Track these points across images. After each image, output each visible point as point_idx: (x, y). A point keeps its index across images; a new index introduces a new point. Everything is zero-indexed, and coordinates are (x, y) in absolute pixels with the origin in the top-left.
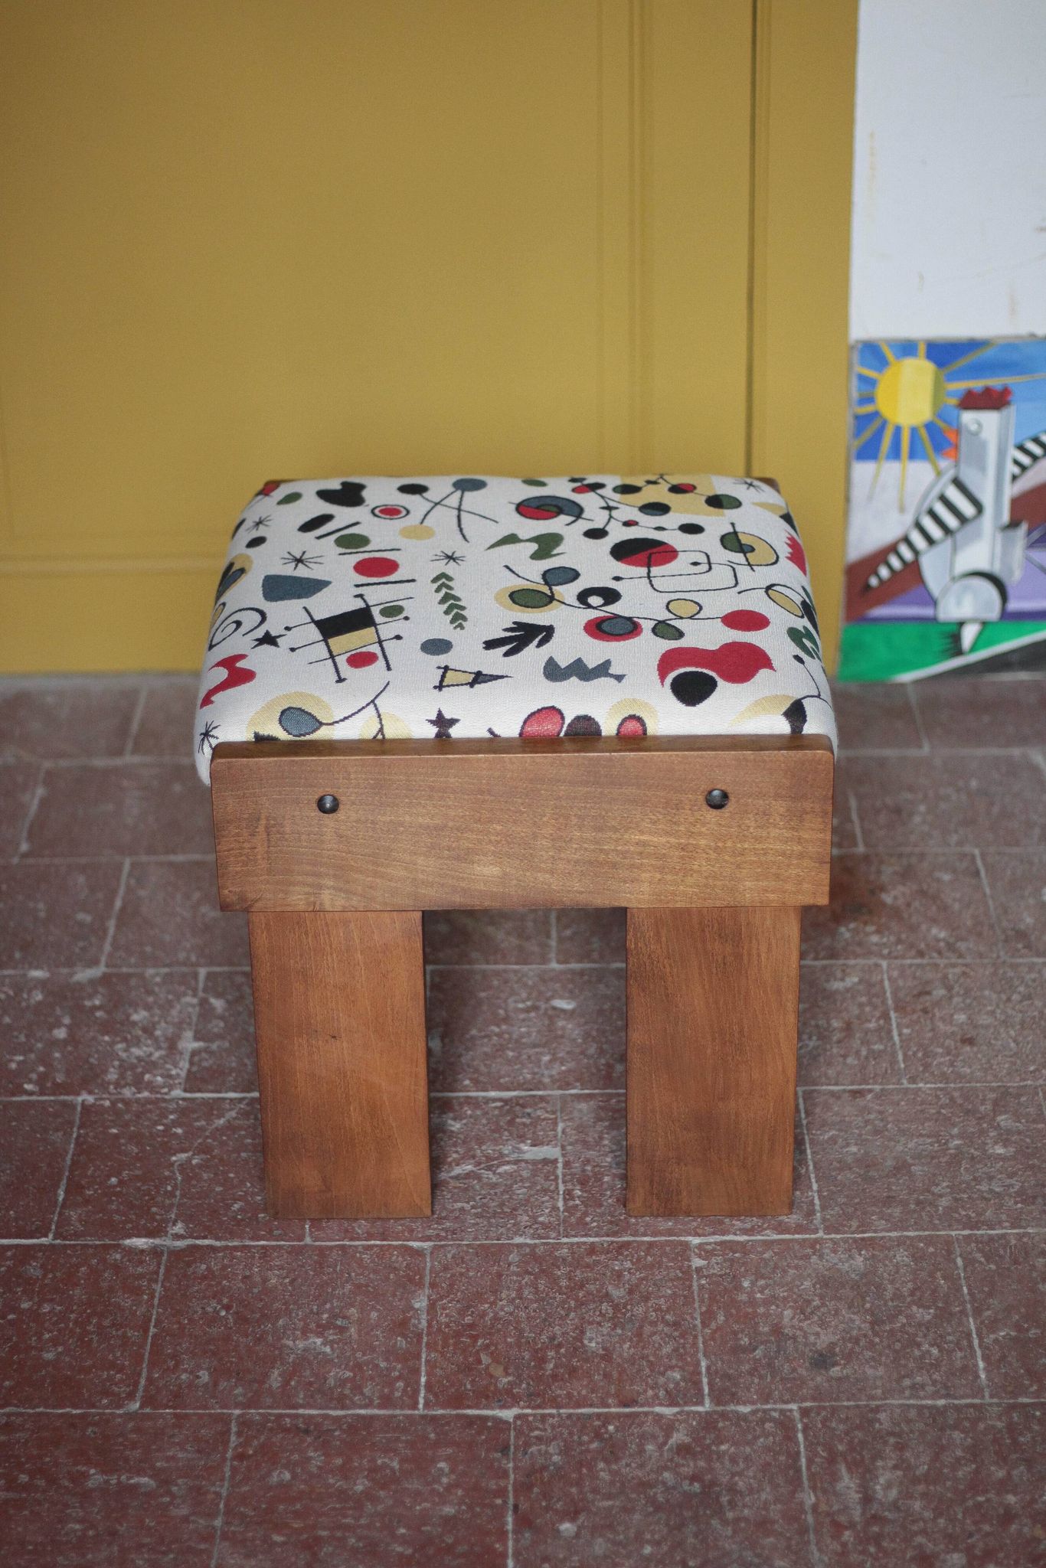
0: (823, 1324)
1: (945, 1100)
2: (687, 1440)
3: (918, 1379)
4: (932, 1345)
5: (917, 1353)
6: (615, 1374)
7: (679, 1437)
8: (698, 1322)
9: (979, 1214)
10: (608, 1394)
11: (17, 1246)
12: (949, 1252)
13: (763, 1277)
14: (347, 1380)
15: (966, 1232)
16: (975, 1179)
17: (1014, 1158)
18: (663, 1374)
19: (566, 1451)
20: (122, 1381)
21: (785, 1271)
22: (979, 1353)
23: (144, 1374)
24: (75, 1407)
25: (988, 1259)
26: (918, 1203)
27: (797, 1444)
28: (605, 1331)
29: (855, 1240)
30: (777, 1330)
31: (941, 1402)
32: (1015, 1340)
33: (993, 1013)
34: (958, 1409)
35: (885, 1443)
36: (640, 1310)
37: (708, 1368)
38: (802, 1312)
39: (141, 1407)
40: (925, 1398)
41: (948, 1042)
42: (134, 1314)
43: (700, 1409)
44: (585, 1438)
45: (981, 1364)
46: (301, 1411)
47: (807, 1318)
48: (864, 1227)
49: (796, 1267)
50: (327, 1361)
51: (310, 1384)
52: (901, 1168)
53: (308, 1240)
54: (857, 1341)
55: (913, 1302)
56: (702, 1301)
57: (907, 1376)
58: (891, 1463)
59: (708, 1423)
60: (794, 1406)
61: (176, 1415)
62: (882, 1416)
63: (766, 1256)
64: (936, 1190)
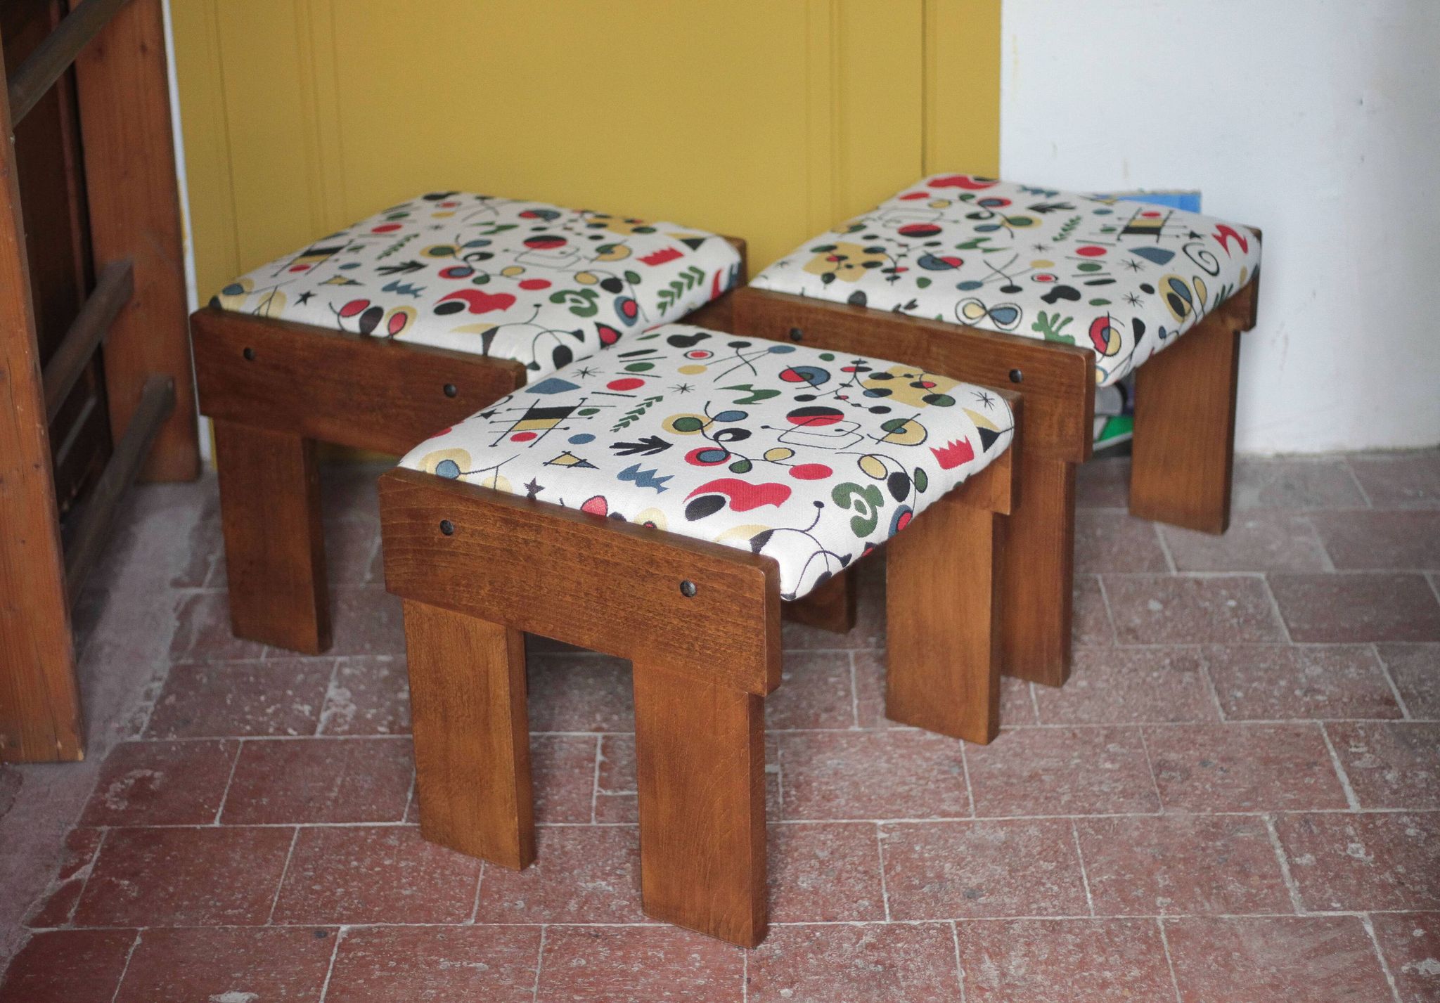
0: (973, 872)
1: (1068, 735)
2: (874, 941)
3: (1043, 904)
4: (1053, 884)
5: (1042, 889)
6: (821, 902)
7: (866, 939)
8: (882, 871)
9: (1092, 805)
10: (816, 914)
11: (379, 827)
12: (1068, 828)
13: (929, 844)
14: (626, 906)
15: (1082, 816)
16: (1089, 783)
17: (1119, 770)
18: (856, 902)
19: (785, 947)
20: (460, 907)
21: (947, 841)
22: (1088, 889)
23: (477, 902)
24: (427, 922)
25: (1097, 832)
26: (1046, 798)
27: (953, 941)
28: (813, 876)
29: (999, 822)
30: (940, 876)
31: (1059, 918)
32: (1116, 881)
33: (1107, 681)
34: (1071, 921)
35: (1017, 941)
36: (839, 864)
37: (889, 899)
38: (959, 865)
39: (476, 922)
40: (1047, 915)
41: (1072, 699)
42: (468, 867)
43: (882, 922)
44: (799, 940)
45: (1089, 896)
46: (592, 924)
47: (961, 868)
48: (1005, 812)
49: (955, 837)
50: (609, 896)
51: (599, 908)
52: (1034, 777)
53: (594, 823)
54: (998, 882)
55: (1040, 858)
56: (885, 858)
57: (1034, 902)
58: (1021, 953)
59: (890, 930)
60: (951, 921)
61: (501, 927)
62: (1015, 926)
63: (933, 831)
64: (1060, 790)
